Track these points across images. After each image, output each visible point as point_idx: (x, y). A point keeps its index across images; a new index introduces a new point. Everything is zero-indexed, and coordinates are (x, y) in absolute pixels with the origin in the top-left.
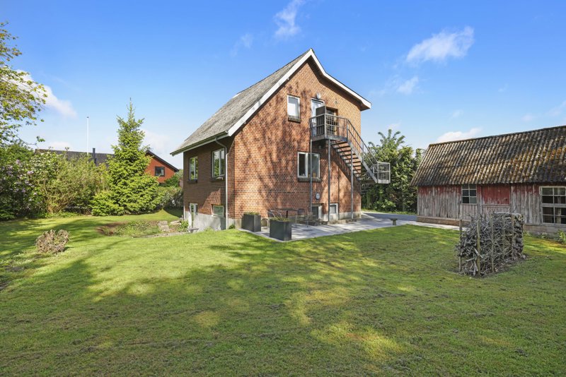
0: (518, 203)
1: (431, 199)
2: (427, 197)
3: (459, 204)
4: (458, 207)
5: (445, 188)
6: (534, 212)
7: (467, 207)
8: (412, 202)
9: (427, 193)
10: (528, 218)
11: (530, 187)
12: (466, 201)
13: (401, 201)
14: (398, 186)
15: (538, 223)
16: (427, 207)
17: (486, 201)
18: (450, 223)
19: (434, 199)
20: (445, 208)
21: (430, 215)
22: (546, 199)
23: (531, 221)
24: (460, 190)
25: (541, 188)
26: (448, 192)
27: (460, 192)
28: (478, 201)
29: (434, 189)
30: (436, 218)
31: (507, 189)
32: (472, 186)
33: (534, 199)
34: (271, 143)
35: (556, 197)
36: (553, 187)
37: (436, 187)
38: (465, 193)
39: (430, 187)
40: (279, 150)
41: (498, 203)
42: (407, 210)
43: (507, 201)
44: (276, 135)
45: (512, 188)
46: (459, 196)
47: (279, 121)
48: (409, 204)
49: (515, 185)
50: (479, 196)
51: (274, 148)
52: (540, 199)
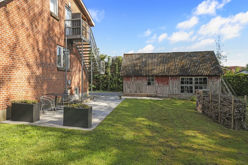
0: (172, 85)
1: (132, 83)
2: (129, 82)
3: (146, 86)
4: (145, 87)
5: (139, 77)
6: (178, 88)
7: (150, 87)
8: (105, 85)
9: (129, 80)
10: (176, 91)
11: (177, 77)
12: (149, 84)
13: (99, 85)
14: (98, 76)
15: (179, 93)
16: (129, 88)
17: (158, 84)
18: (142, 95)
19: (133, 83)
20: (139, 88)
21: (131, 92)
22: (182, 83)
23: (177, 93)
24: (147, 78)
25: (180, 77)
26: (141, 79)
27: (147, 80)
28: (155, 84)
29: (133, 78)
30: (134, 93)
31: (167, 78)
32: (153, 76)
33: (178, 83)
34: (38, 32)
35: (185, 82)
36: (185, 77)
37: (135, 77)
38: (149, 80)
39: (131, 76)
40: (44, 41)
41: (164, 84)
42: (102, 90)
43: (167, 84)
44: (42, 26)
45: (170, 78)
46: (146, 81)
47: (46, 15)
48: (103, 86)
49: (171, 76)
50: (155, 81)
51: (40, 38)
52: (180, 83)
